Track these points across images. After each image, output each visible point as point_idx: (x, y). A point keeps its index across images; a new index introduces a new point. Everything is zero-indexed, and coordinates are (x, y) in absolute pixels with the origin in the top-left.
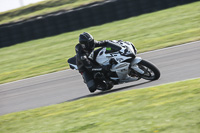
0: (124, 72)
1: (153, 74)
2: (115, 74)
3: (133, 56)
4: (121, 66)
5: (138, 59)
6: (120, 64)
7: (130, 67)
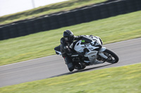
0: (94, 57)
1: (113, 58)
2: (87, 59)
3: (100, 47)
4: (91, 53)
5: (104, 48)
6: (90, 52)
7: (98, 54)
